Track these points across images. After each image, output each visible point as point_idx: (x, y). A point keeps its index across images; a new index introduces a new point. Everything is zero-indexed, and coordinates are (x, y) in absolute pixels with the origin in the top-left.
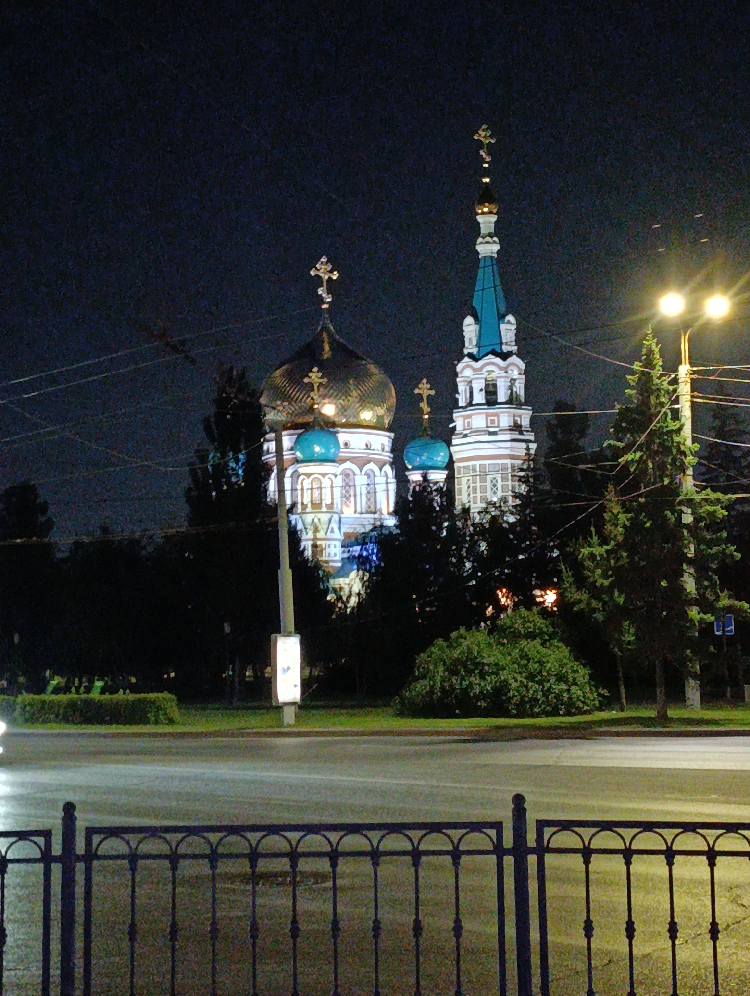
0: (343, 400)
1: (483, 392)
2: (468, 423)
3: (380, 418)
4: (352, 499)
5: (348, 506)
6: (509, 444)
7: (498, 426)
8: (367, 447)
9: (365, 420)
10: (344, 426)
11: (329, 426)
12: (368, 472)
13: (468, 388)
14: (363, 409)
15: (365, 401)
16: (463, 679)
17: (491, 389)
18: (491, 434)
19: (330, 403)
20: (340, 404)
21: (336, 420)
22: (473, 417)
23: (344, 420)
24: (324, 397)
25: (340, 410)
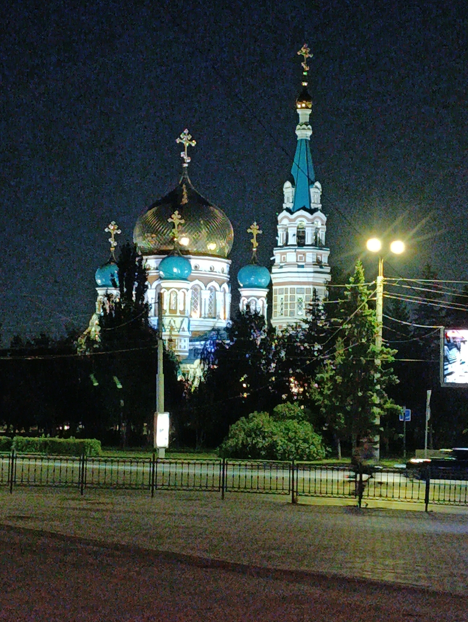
0: (195, 235)
1: (296, 236)
2: (284, 258)
3: (222, 249)
4: (198, 307)
5: (195, 312)
6: (312, 275)
7: (305, 261)
8: (212, 270)
9: (210, 250)
10: (195, 254)
11: (184, 253)
12: (212, 288)
13: (285, 233)
14: (210, 242)
15: (211, 236)
16: (253, 439)
17: (301, 234)
18: (299, 266)
19: (186, 237)
20: (194, 238)
21: (190, 249)
22: (288, 254)
23: (195, 249)
24: (182, 232)
25: (193, 242)
